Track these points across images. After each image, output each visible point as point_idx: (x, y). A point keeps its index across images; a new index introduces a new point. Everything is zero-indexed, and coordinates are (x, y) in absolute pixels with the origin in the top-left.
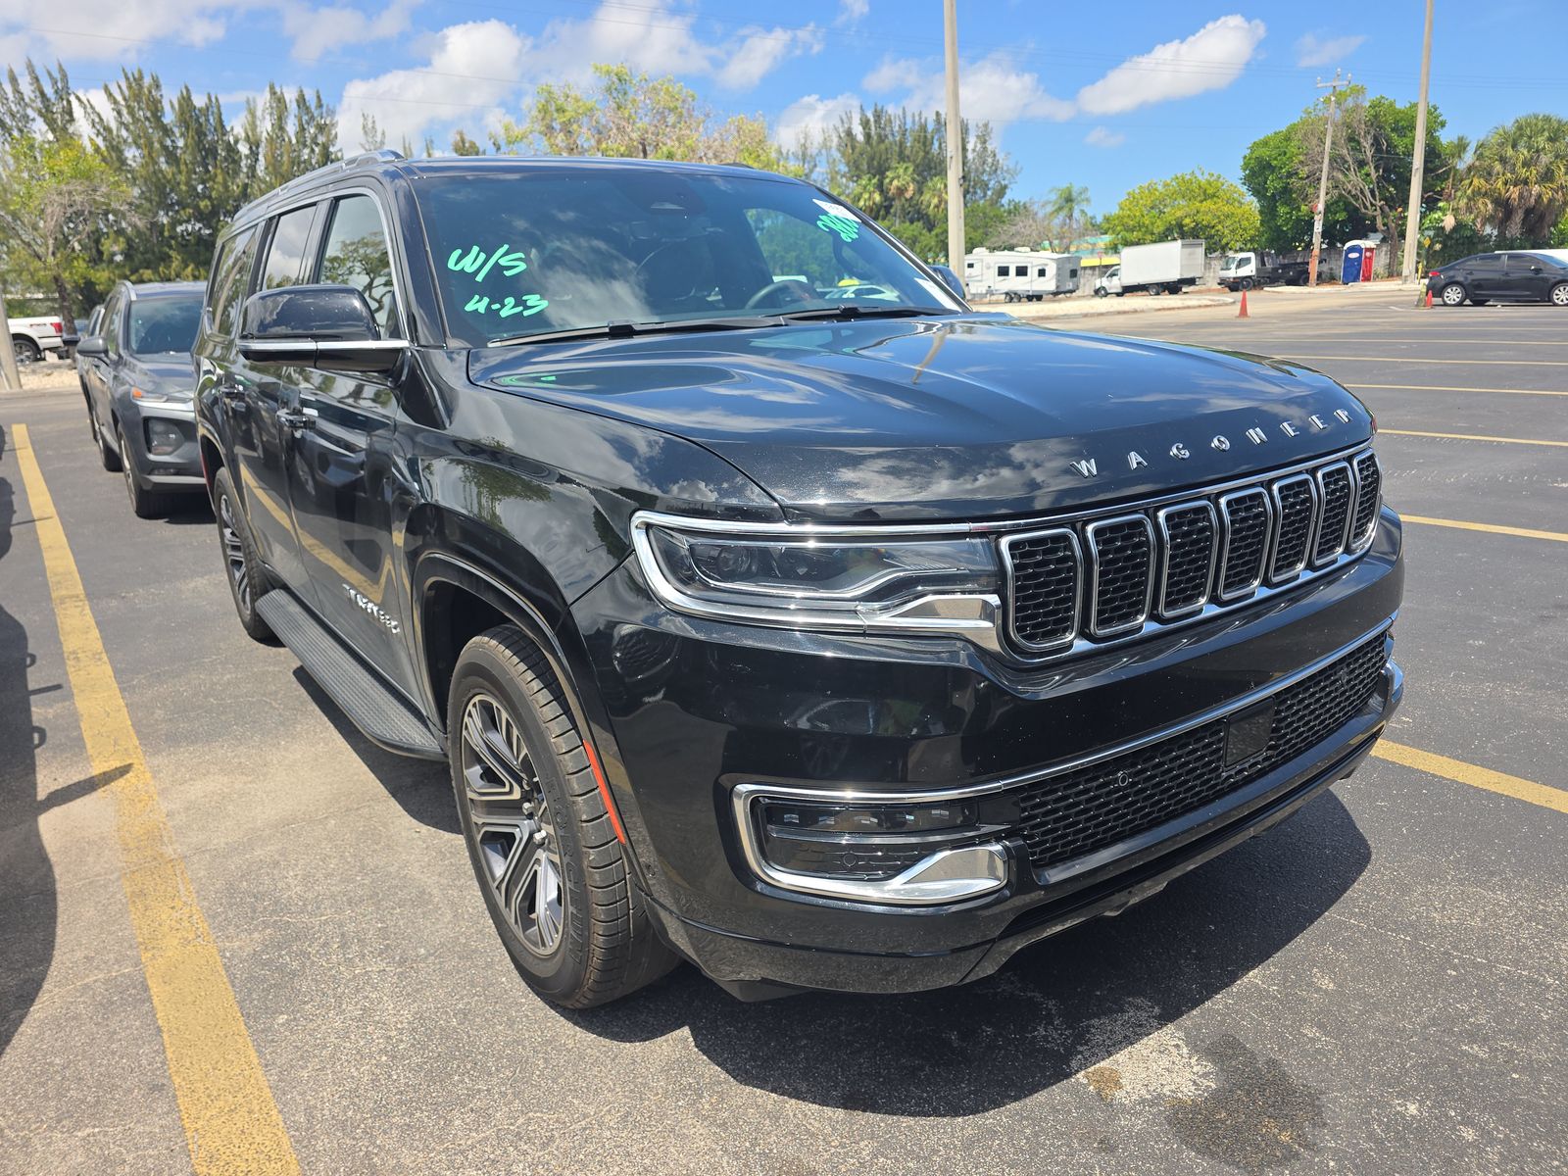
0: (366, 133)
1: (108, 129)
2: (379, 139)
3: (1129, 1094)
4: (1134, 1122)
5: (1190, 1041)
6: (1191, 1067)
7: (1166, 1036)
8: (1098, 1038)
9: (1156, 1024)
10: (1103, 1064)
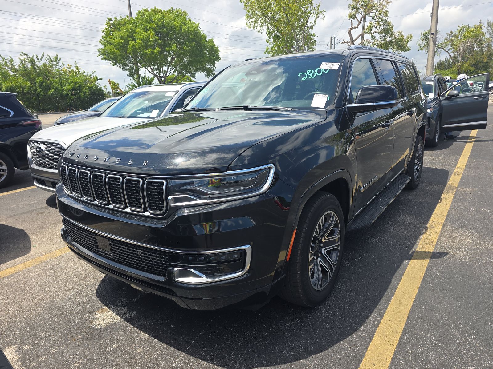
3: (97, 315)
4: (87, 316)
5: (115, 324)
6: (104, 324)
7: (117, 319)
8: (119, 309)
9: (123, 317)
10: (109, 310)
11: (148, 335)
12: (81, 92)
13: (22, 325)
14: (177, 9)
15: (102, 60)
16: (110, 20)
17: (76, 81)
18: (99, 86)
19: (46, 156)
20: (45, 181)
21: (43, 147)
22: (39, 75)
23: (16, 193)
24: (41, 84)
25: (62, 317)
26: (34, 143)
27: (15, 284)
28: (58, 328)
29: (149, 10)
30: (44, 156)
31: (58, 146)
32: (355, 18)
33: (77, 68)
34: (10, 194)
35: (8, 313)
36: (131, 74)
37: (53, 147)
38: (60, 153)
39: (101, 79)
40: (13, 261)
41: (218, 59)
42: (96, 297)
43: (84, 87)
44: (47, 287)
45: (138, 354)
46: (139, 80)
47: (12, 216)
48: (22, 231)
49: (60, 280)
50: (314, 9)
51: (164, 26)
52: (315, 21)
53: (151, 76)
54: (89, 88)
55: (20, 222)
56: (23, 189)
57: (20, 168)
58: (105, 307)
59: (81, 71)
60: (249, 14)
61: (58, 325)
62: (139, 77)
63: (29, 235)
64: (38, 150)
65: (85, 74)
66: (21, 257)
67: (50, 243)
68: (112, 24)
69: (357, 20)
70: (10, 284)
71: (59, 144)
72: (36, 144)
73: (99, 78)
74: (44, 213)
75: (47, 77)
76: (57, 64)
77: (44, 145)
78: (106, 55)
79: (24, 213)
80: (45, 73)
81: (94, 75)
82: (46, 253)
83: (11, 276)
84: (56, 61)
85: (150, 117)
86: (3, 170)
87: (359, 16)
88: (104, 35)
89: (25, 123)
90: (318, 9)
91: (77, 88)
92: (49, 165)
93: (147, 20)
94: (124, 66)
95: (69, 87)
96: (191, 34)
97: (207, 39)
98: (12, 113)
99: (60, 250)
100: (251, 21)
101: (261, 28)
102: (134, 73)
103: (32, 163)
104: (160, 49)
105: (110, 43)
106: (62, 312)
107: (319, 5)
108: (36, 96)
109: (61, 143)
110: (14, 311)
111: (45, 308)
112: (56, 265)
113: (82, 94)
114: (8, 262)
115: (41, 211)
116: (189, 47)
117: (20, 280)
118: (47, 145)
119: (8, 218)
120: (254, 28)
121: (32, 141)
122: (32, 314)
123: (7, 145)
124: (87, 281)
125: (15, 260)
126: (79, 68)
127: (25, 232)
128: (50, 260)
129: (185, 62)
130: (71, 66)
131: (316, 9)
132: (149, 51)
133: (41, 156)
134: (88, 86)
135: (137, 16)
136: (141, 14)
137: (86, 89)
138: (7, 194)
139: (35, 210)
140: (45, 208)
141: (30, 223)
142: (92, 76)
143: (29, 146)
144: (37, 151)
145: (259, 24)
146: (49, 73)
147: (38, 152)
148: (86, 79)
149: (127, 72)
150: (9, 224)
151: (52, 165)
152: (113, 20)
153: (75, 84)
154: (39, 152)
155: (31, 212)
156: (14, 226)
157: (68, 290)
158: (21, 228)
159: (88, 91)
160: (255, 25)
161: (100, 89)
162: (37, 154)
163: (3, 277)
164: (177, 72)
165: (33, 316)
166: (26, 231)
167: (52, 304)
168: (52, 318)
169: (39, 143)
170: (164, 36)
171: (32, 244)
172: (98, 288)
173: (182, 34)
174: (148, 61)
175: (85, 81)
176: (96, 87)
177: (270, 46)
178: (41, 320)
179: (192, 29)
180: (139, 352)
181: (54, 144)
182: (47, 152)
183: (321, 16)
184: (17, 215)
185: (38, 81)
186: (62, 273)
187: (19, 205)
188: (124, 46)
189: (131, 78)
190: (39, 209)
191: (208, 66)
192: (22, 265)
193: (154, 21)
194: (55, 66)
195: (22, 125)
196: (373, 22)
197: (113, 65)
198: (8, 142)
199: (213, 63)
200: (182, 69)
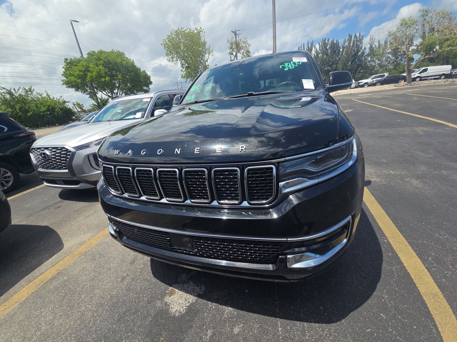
0: (370, 40)
1: (317, 51)
2: (373, 41)
3: (168, 299)
4: (159, 304)
5: (192, 304)
6: (182, 308)
7: (192, 299)
8: (185, 286)
9: (196, 295)
10: (177, 290)
11: (232, 309)
12: (54, 112)
13: (94, 338)
14: (116, 50)
15: (67, 88)
16: (67, 59)
17: (48, 104)
18: (69, 107)
19: (53, 159)
20: (56, 181)
21: (47, 152)
22: (18, 102)
23: (26, 193)
24: (20, 109)
25: (134, 314)
26: (36, 150)
27: (63, 287)
28: (135, 329)
29: (97, 52)
30: (51, 160)
31: (63, 149)
32: (232, 54)
33: (47, 95)
34: (21, 196)
35: (70, 325)
36: (91, 97)
37: (58, 151)
38: (66, 155)
39: (69, 102)
40: (50, 260)
41: (151, 83)
42: (155, 279)
43: (56, 108)
44: (100, 281)
45: (238, 335)
46: (98, 101)
47: (30, 216)
48: (47, 227)
49: (110, 269)
50: (207, 49)
51: (110, 63)
52: (208, 56)
53: (106, 97)
54: (61, 109)
55: (41, 219)
56: (32, 189)
57: (25, 172)
58: (171, 288)
59: (51, 97)
60: (168, 53)
61: (134, 325)
62: (97, 98)
63: (55, 229)
64: (43, 155)
65: (55, 99)
66: (56, 255)
67: (80, 234)
68: (69, 62)
69: (234, 56)
70: (57, 289)
71: (64, 148)
72: (39, 150)
73: (66, 101)
74: (61, 206)
75: (25, 103)
76: (32, 93)
77: (48, 151)
78: (70, 84)
79: (41, 210)
80: (23, 101)
81: (62, 99)
82: (82, 244)
83: (54, 278)
84: (30, 91)
85: (136, 118)
86: (9, 177)
87: (234, 53)
88: (64, 70)
89: (20, 135)
90: (209, 49)
91: (51, 109)
92: (58, 166)
93: (96, 59)
94: (85, 91)
95: (44, 109)
96: (130, 67)
97: (141, 71)
98: (6, 129)
99: (94, 238)
100: (169, 57)
101: (176, 62)
102: (93, 95)
103: (39, 168)
104: (109, 78)
105: (71, 75)
106: (130, 306)
107: (209, 47)
108: (18, 118)
109: (66, 147)
110: (75, 321)
111: (109, 307)
112: (97, 254)
113: (56, 113)
114: (45, 263)
115: (58, 205)
116: (130, 76)
117: (67, 281)
118: (51, 150)
119: (27, 217)
120: (172, 61)
121: (34, 149)
122: (98, 319)
123: (7, 156)
124: (137, 263)
125: (51, 258)
126: (49, 95)
127: (49, 228)
128: (88, 251)
129: (129, 86)
130: (42, 94)
131: (208, 49)
132: (103, 79)
133: (47, 160)
134: (60, 108)
135: (87, 56)
136: (90, 54)
137: (58, 110)
138: (18, 196)
139: (51, 205)
140: (60, 202)
141: (51, 218)
142: (61, 100)
143: (32, 153)
144: (41, 156)
145: (175, 59)
146: (25, 100)
147: (43, 157)
148: (57, 102)
149: (88, 96)
150: (30, 223)
151: (61, 166)
152: (69, 59)
153: (49, 106)
154: (45, 157)
155: (48, 208)
156: (36, 225)
157: (123, 278)
158: (44, 225)
159: (60, 111)
160: (172, 60)
161: (70, 109)
162: (42, 159)
163: (46, 281)
164: (124, 93)
165: (100, 321)
166: (51, 227)
167: (114, 300)
168: (123, 317)
169: (43, 149)
170: (111, 69)
171: (62, 238)
172: (152, 269)
173: (123, 67)
174: (103, 87)
175: (56, 104)
176: (65, 107)
177: (184, 73)
178: (112, 324)
179: (130, 64)
180: (237, 332)
181: (58, 148)
182: (52, 156)
183: (211, 54)
184: (35, 213)
185: (17, 107)
186: (108, 261)
187: (33, 204)
188: (83, 77)
189: (92, 99)
190: (54, 204)
191: (145, 88)
192: (61, 262)
193: (102, 59)
194: (30, 95)
195: (18, 137)
196: (243, 56)
197: (76, 91)
198: (8, 153)
199: (148, 86)
200: (127, 92)
